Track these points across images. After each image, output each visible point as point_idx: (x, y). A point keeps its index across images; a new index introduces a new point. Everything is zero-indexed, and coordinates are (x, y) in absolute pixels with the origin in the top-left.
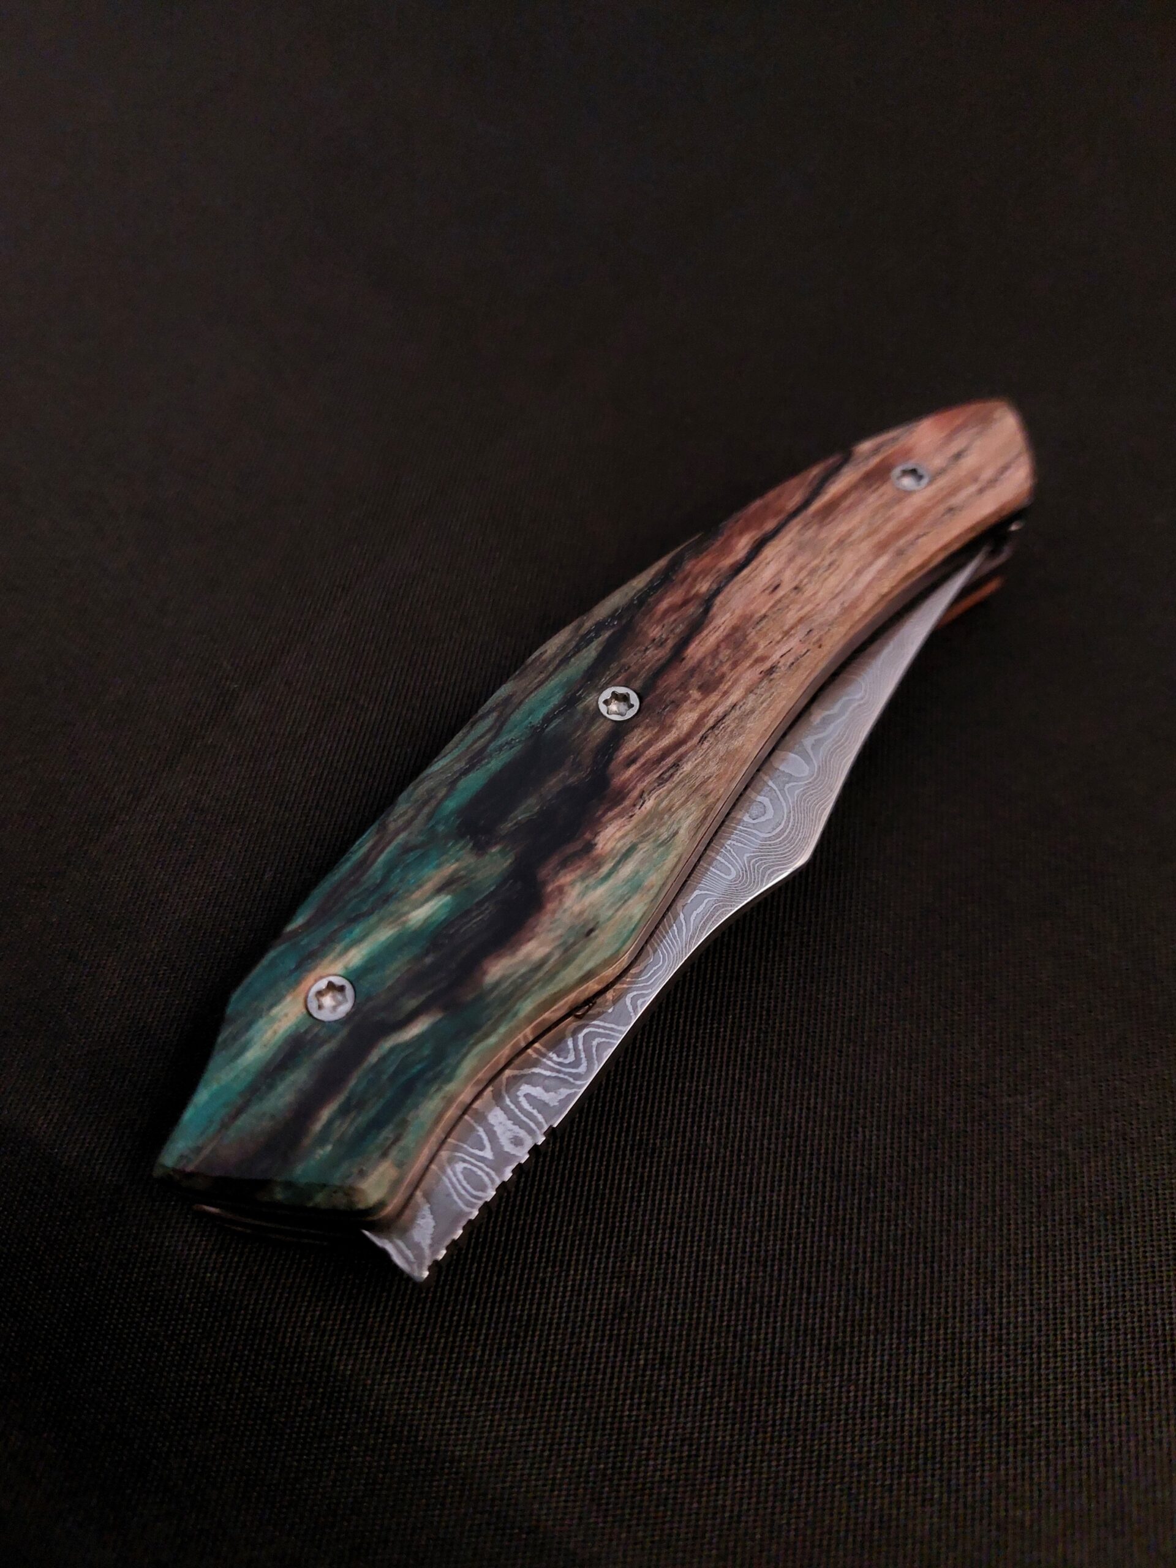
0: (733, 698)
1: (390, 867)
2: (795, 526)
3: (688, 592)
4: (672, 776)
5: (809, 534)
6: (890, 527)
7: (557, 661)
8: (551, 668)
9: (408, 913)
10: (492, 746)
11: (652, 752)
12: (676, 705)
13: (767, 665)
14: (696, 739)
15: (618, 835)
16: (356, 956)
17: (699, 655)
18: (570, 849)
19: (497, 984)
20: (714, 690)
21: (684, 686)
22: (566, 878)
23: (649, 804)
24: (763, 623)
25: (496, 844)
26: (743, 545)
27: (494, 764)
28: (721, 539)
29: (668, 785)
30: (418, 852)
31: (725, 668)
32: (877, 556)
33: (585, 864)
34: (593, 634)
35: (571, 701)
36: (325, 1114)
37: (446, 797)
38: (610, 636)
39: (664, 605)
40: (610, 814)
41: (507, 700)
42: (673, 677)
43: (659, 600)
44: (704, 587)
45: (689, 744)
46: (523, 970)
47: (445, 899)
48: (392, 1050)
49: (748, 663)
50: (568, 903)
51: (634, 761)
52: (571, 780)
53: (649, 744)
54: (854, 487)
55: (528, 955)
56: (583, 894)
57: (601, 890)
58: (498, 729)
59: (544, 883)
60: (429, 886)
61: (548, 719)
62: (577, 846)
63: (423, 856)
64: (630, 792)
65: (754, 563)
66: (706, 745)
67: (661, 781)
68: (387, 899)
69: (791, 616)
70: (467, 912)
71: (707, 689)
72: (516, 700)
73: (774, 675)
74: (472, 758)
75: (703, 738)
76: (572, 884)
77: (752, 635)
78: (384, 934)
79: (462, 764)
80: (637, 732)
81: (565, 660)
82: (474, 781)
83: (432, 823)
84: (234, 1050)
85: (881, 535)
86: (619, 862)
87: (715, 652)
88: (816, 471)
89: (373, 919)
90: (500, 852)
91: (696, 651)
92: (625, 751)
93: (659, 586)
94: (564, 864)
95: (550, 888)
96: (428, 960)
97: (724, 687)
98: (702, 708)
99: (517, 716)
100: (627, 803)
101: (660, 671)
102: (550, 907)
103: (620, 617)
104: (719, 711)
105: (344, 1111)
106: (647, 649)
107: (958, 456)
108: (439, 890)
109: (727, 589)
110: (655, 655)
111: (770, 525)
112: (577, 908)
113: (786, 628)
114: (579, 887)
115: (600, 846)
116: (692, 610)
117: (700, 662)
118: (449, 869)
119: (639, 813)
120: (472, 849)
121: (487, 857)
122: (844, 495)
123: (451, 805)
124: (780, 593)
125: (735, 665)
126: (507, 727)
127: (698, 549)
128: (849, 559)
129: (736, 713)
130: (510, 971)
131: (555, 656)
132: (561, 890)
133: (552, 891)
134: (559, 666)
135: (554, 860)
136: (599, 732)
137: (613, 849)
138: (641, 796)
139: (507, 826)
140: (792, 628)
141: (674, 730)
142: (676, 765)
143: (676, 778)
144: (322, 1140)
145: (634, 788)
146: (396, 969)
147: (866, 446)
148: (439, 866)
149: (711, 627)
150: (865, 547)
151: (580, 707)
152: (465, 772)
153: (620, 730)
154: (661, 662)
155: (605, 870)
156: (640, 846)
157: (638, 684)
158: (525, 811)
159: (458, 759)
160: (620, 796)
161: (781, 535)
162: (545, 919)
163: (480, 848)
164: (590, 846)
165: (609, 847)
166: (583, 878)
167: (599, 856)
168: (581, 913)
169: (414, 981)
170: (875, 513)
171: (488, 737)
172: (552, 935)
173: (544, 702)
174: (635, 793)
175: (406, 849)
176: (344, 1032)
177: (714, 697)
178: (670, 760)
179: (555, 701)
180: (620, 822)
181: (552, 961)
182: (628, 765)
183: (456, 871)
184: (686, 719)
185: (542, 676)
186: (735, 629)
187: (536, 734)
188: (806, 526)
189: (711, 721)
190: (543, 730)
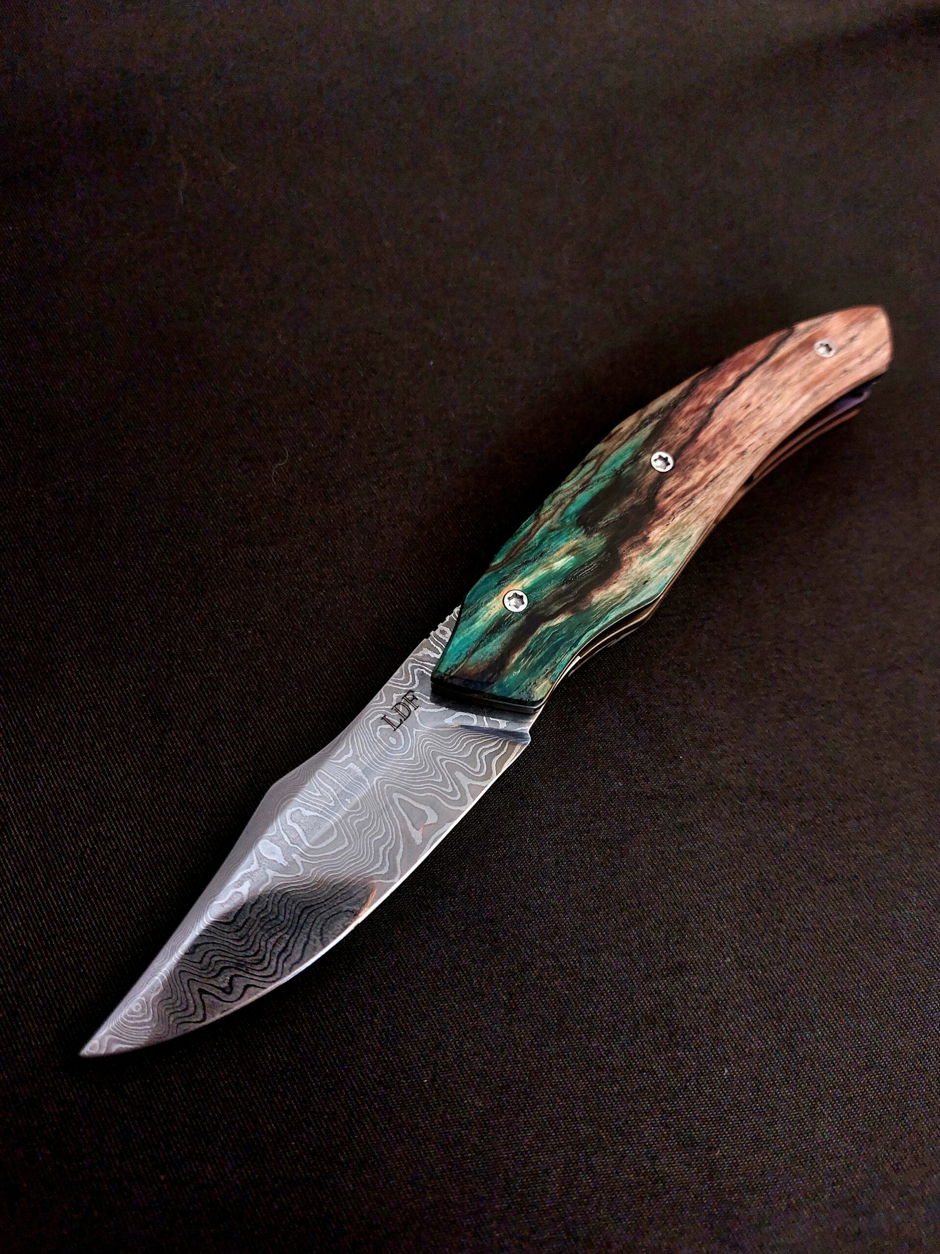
0: (722, 466)
1: (543, 539)
2: (760, 371)
3: (700, 402)
4: (689, 505)
5: (768, 376)
6: (811, 378)
7: (628, 434)
8: (625, 438)
9: (553, 563)
10: (594, 479)
11: (679, 491)
12: (693, 466)
13: (742, 449)
14: (703, 487)
15: (661, 534)
16: (528, 582)
17: (705, 440)
18: (636, 539)
19: (598, 603)
20: (713, 460)
21: (697, 456)
22: (634, 554)
23: (677, 519)
24: (740, 426)
25: (596, 532)
26: (731, 378)
27: (596, 488)
28: (719, 374)
29: (687, 510)
30: (557, 532)
31: (719, 449)
32: (803, 395)
33: (643, 548)
34: (648, 421)
35: (636, 458)
36: (517, 656)
37: (569, 504)
38: (658, 423)
39: (687, 408)
40: (656, 523)
41: (602, 453)
42: (691, 451)
43: (684, 406)
44: (709, 400)
45: (699, 489)
46: (612, 597)
47: (571, 558)
48: (548, 629)
49: (731, 447)
50: (634, 567)
51: (669, 495)
52: (636, 502)
53: (677, 487)
54: (793, 351)
55: (614, 590)
56: (642, 563)
57: (652, 561)
58: (597, 469)
59: (622, 556)
60: (563, 551)
61: (623, 467)
62: (639, 538)
63: (559, 535)
64: (667, 511)
65: (736, 391)
66: (708, 490)
67: (684, 507)
68: (542, 555)
69: (756, 424)
70: (583, 566)
71: (710, 459)
72: (606, 454)
73: (745, 456)
74: (583, 484)
75: (707, 486)
76: (637, 557)
77: (734, 432)
78: (541, 573)
79: (578, 487)
80: (672, 478)
81: (633, 434)
82: (584, 498)
83: (563, 517)
84: (470, 621)
85: (806, 382)
86: (661, 548)
87: (714, 439)
88: (773, 338)
89: (535, 564)
90: (599, 536)
91: (705, 436)
92: (665, 489)
93: (685, 397)
94: (632, 546)
95: (625, 558)
96: (564, 588)
97: (718, 459)
98: (707, 469)
99: (607, 463)
100: (665, 517)
101: (684, 447)
102: (625, 567)
103: (663, 412)
104: (715, 472)
105: (526, 655)
106: (677, 433)
107: (852, 339)
108: (568, 553)
109: (721, 404)
110: (682, 437)
111: (746, 368)
112: (639, 570)
113: (752, 430)
114: (640, 559)
115: (651, 539)
116: (702, 413)
117: (706, 444)
118: (572, 543)
119: (672, 523)
120: (585, 533)
121: (592, 539)
122: (788, 355)
123: (573, 509)
124: (750, 409)
125: (724, 448)
126: (601, 469)
127: (707, 378)
128: (789, 393)
129: (724, 475)
130: (605, 597)
131: (627, 433)
132: (630, 559)
133: (626, 560)
134: (629, 438)
135: (628, 543)
136: (651, 477)
137: (658, 541)
138: (673, 514)
139: (602, 523)
140: (755, 431)
141: (691, 481)
142: (692, 500)
143: (692, 507)
144: (516, 666)
145: (669, 509)
146: (548, 590)
147: (802, 326)
148: (568, 540)
149: (712, 425)
150: (797, 388)
151: (641, 461)
152: (581, 491)
153: (662, 477)
154: (684, 442)
155: (653, 551)
156: (672, 541)
157: (673, 452)
158: (613, 515)
159: (576, 484)
160: (662, 513)
161: (751, 375)
162: (623, 573)
163: (589, 534)
164: (645, 539)
165: (655, 540)
166: (642, 555)
167: (651, 544)
168: (641, 573)
169: (558, 597)
170: (805, 367)
171: (592, 473)
172: (626, 582)
173: (621, 457)
174: (670, 512)
175: (551, 530)
176: (524, 618)
177: (713, 464)
178: (689, 496)
179: (627, 457)
180: (661, 527)
181: (626, 595)
182: (667, 497)
183: (576, 544)
184: (697, 475)
185: (620, 442)
186: (725, 427)
187: (617, 474)
188: (766, 372)
189: (711, 477)
190: (621, 472)
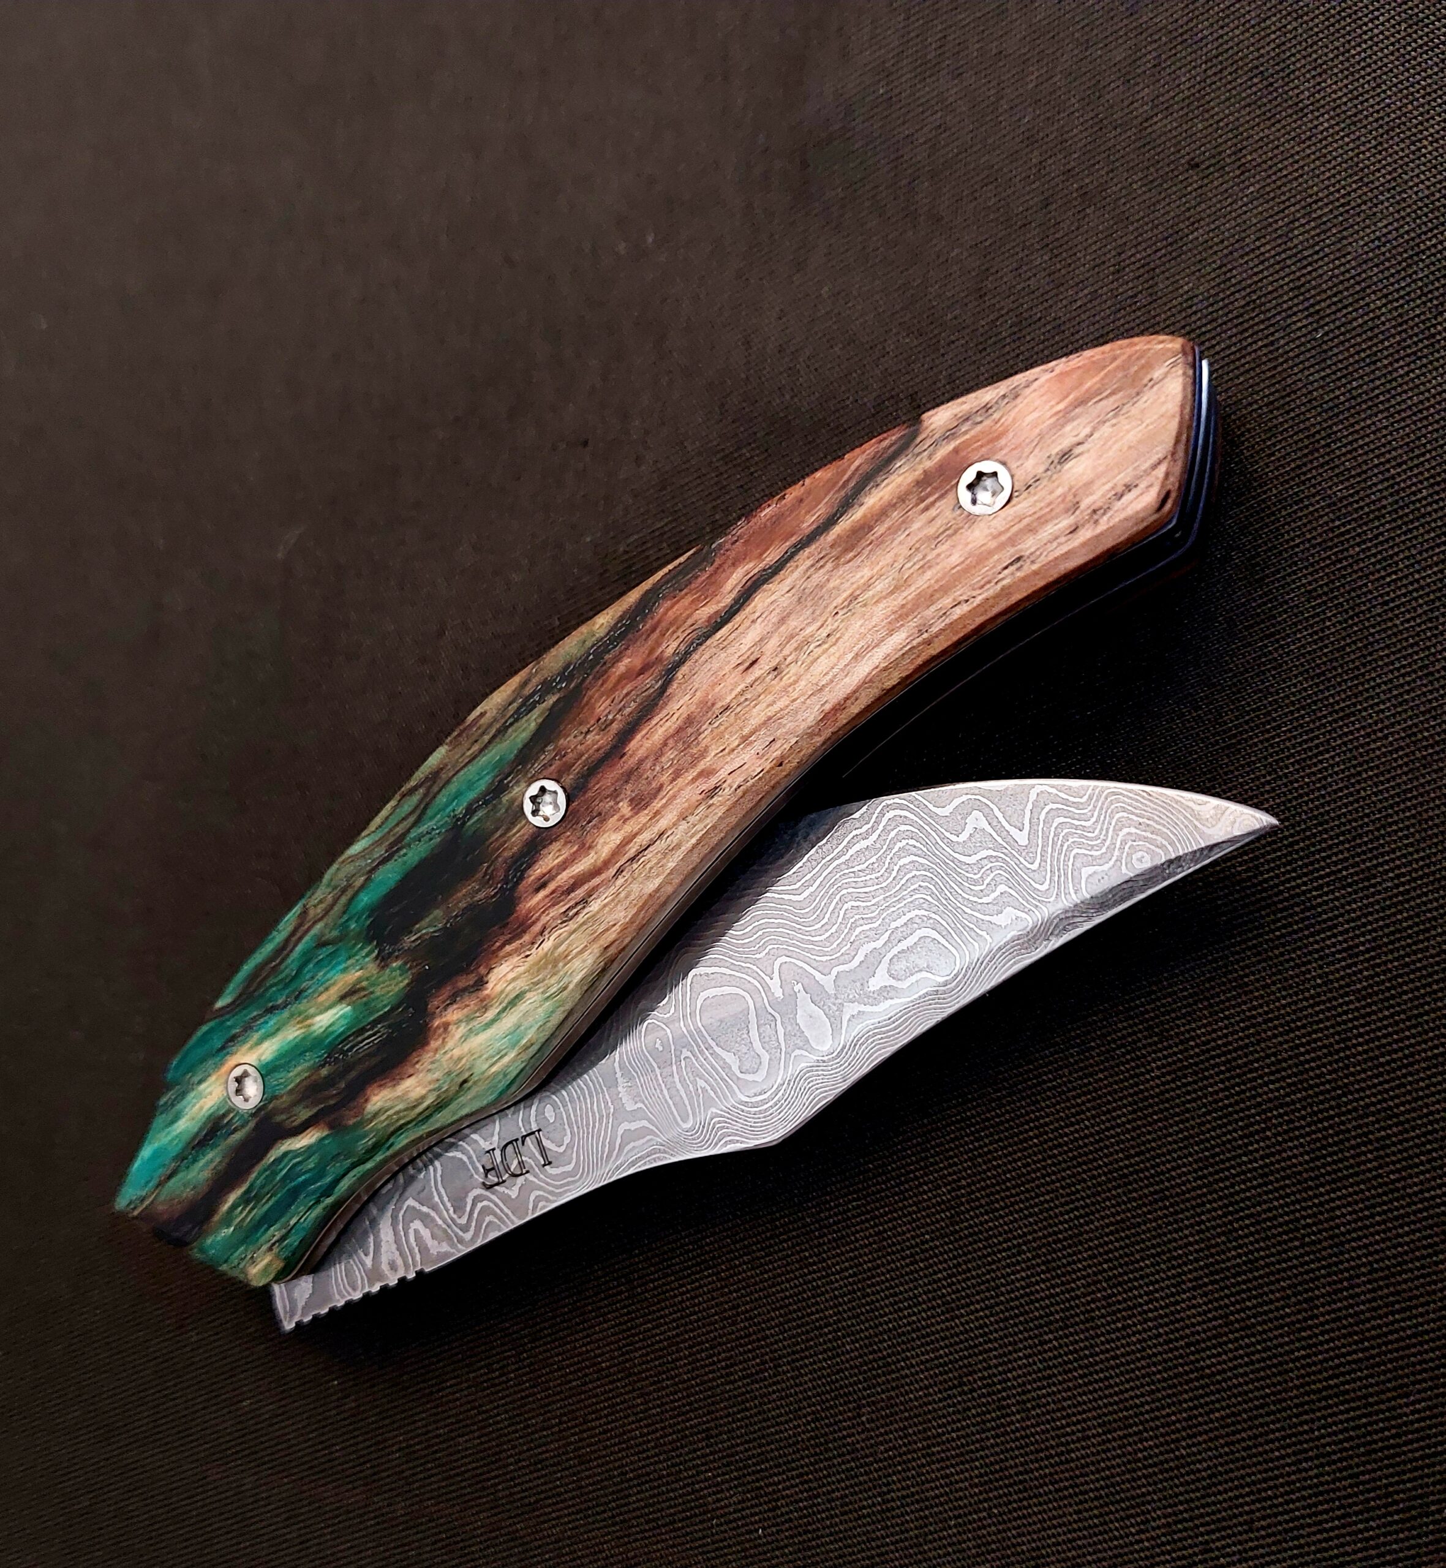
0: (663, 823)
1: (307, 958)
2: (805, 559)
3: (652, 651)
4: (577, 913)
5: (818, 577)
6: (922, 582)
7: (493, 731)
8: (486, 738)
9: (313, 1016)
10: (413, 834)
11: (564, 877)
12: (603, 817)
13: (713, 781)
14: (612, 871)
15: (511, 976)
16: (268, 1050)
17: (641, 753)
18: (463, 982)
19: (376, 1115)
20: (646, 806)
21: (615, 795)
22: (453, 1014)
23: (547, 945)
24: (723, 718)
25: (397, 957)
26: (735, 580)
27: (413, 855)
28: (710, 569)
29: (572, 925)
30: (330, 949)
31: (665, 778)
32: (891, 633)
33: (472, 1003)
34: (537, 698)
35: (498, 789)
36: (232, 1198)
37: (362, 887)
38: (555, 704)
39: (622, 667)
40: (508, 948)
41: (435, 775)
42: (608, 778)
43: (618, 659)
44: (670, 647)
45: (603, 876)
46: (401, 1107)
47: (343, 1010)
48: (286, 1154)
49: (693, 773)
50: (450, 1044)
51: (544, 886)
52: (481, 895)
53: (564, 866)
54: (902, 499)
55: (407, 1093)
56: (465, 1038)
57: (483, 1037)
58: (421, 813)
59: (433, 1016)
60: (334, 992)
61: (470, 811)
62: (471, 979)
63: (332, 955)
64: (534, 923)
65: (738, 618)
66: (620, 881)
67: (566, 917)
68: (299, 995)
69: (757, 715)
70: (363, 1030)
71: (639, 803)
72: (444, 776)
73: (715, 800)
74: (391, 846)
75: (620, 871)
76: (459, 1022)
77: (705, 738)
78: (292, 1034)
79: (380, 852)
80: (556, 846)
81: (502, 731)
82: (390, 875)
83: (346, 917)
84: (170, 1117)
85: (909, 594)
86: (504, 1009)
87: (659, 753)
89: (286, 1014)
90: (400, 968)
91: (640, 745)
92: (539, 869)
93: (622, 636)
94: (453, 999)
95: (436, 1023)
96: (324, 1072)
97: (657, 804)
98: (628, 828)
99: (442, 799)
100: (527, 938)
101: (594, 769)
102: (434, 1044)
103: (570, 678)
104: (644, 838)
105: (245, 1200)
106: (588, 732)
107: (1065, 456)
108: (342, 998)
109: (695, 656)
110: (597, 741)
111: (772, 556)
112: (456, 1052)
113: (746, 731)
114: (463, 1029)
115: (490, 985)
116: (650, 682)
117: (641, 762)
118: (354, 975)
119: (536, 953)
120: (377, 958)
121: (388, 971)
122: (883, 513)
123: (365, 899)
124: (757, 672)
125: (677, 775)
126: (430, 812)
127: (677, 583)
128: (856, 628)
129: (660, 845)
130: (388, 1104)
131: (491, 725)
132: (446, 1026)
133: (438, 1027)
134: (494, 737)
135: (447, 991)
136: (517, 837)
137: (502, 992)
138: (542, 933)
139: (409, 941)
140: (752, 733)
141: (592, 853)
142: (585, 901)
143: (580, 919)
144: (227, 1221)
145: (538, 919)
146: (297, 1074)
147: (939, 418)
148: (345, 970)
149: (664, 712)
150: (880, 612)
151: (505, 799)
152: (384, 861)
153: (541, 839)
154: (598, 755)
155: (490, 1015)
156: (528, 995)
157: (569, 779)
158: (430, 925)
159: (377, 843)
160: (523, 927)
161: (777, 578)
162: (427, 1057)
163: (383, 960)
164: (481, 983)
165: (499, 988)
166: (469, 1019)
167: (488, 996)
168: (460, 1059)
169: (310, 1091)
170: (914, 549)
171: (412, 819)
172: (431, 1077)
173: (471, 785)
174: (537, 928)
175: (321, 944)
176: (252, 1125)
177: (643, 817)
178: (580, 893)
179: (482, 786)
180: (515, 959)
181: (425, 1105)
182: (537, 890)
183: (359, 980)
184: (608, 841)
185: (476, 747)
186: (689, 721)
187: (457, 825)
188: (818, 565)
189: (632, 849)
190: (464, 823)
